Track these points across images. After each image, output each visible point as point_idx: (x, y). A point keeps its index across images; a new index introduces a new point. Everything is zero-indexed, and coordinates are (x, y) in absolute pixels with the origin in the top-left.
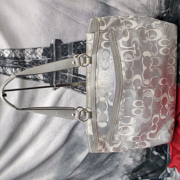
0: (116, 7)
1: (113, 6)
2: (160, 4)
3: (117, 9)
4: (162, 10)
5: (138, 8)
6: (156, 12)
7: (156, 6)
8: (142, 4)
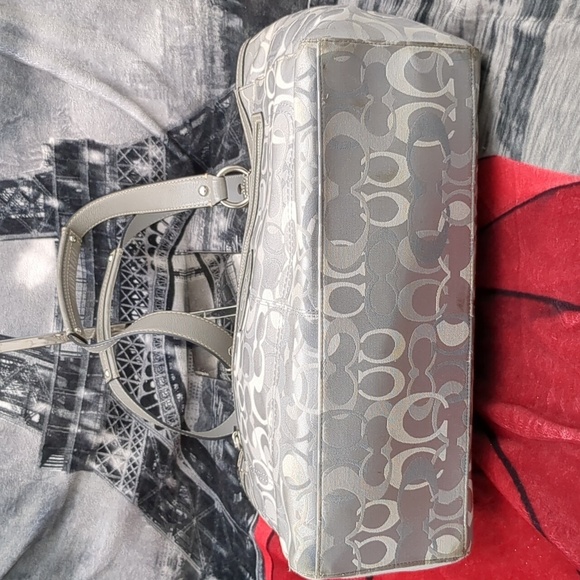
0: (53, 72)
1: (41, 67)
2: (209, 64)
3: (55, 78)
4: (218, 87)
5: (134, 77)
6: (198, 93)
7: (194, 73)
8: (148, 64)
